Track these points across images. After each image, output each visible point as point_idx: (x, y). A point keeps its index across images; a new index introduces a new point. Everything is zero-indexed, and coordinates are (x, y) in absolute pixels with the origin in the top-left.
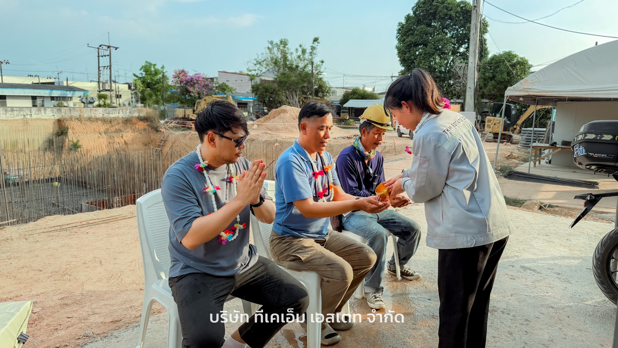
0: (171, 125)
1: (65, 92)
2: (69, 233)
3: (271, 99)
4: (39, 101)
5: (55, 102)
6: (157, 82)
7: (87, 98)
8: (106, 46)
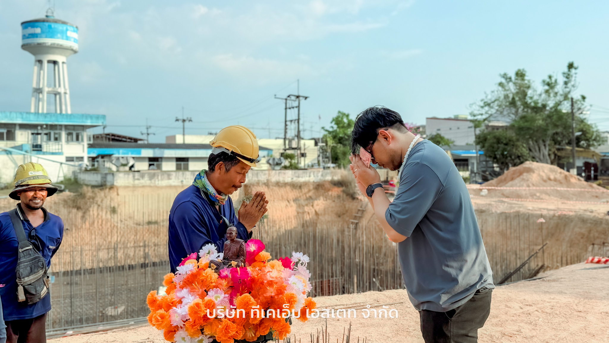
3: (506, 153)
7: (273, 159)
8: (295, 96)
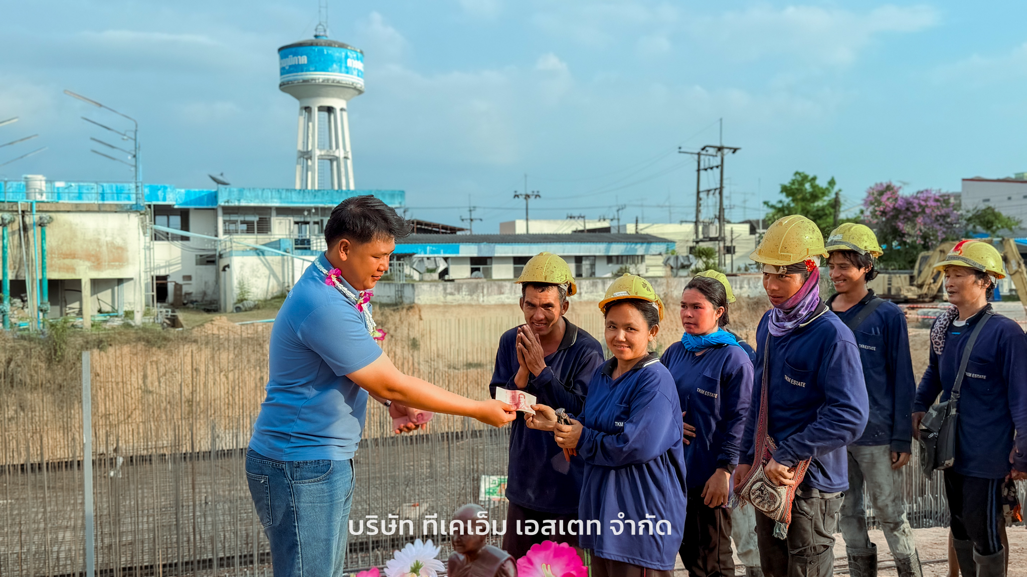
1: (633, 246)
4: (586, 265)
5: (615, 267)
7: (677, 258)
8: (714, 147)
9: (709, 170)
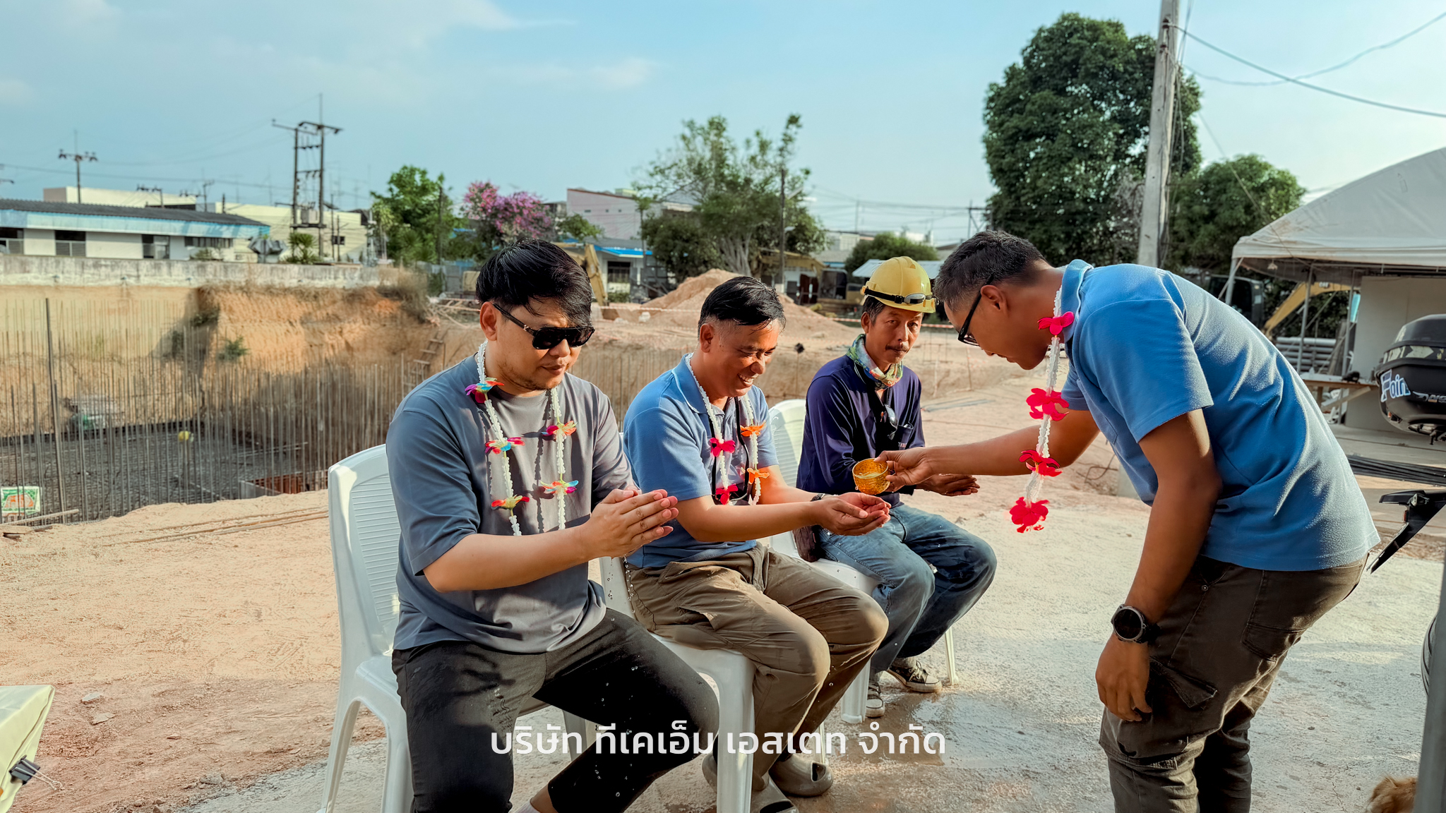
0: (452, 307)
1: (218, 227)
2: (193, 544)
3: (686, 255)
4: (158, 247)
5: (193, 250)
6: (426, 211)
7: (265, 243)
8: (314, 124)
9: (308, 150)
